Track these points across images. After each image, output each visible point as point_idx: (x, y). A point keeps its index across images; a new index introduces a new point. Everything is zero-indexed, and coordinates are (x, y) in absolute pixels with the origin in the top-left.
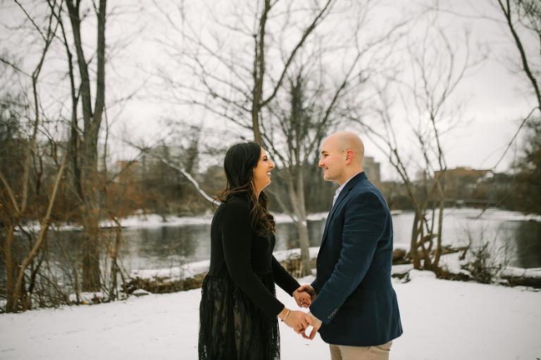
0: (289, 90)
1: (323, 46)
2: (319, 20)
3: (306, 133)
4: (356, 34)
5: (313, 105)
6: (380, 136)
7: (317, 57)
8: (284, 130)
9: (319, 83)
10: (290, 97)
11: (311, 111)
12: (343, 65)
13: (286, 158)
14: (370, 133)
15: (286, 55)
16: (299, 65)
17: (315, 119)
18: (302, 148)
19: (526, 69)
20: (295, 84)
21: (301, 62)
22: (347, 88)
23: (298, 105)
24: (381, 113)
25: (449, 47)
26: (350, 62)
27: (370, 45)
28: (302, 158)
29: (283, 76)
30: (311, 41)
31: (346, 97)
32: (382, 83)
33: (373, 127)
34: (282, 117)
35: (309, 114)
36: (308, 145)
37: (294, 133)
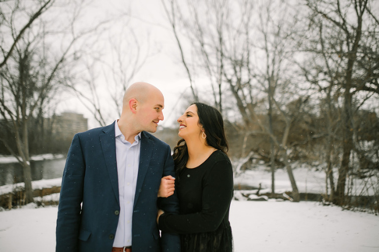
0: (18, 60)
1: (46, 30)
2: (44, 9)
3: (31, 94)
4: (72, 24)
5: (38, 73)
6: (88, 99)
7: (41, 38)
8: (12, 91)
9: (42, 57)
10: (18, 65)
11: (36, 77)
12: (62, 46)
13: (15, 113)
14: (80, 97)
15: (16, 33)
16: (27, 41)
17: (39, 84)
18: (28, 105)
19: (183, 61)
20: (23, 56)
21: (28, 40)
22: (64, 63)
23: (25, 72)
24: (89, 83)
25: (136, 42)
26: (67, 44)
27: (82, 33)
29: (12, 48)
30: (37, 25)
31: (63, 69)
32: (91, 62)
33: (83, 93)
34: (11, 81)
35: (34, 80)
36: (33, 104)
37: (21, 93)
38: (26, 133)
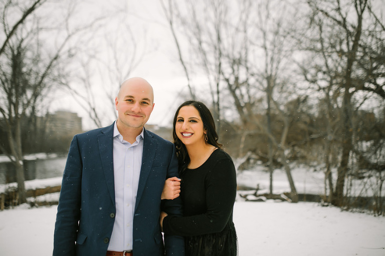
0: (10, 56)
1: (40, 26)
2: (37, 5)
3: (24, 92)
4: (67, 20)
5: (31, 70)
6: (83, 97)
7: (35, 34)
8: (5, 88)
9: (36, 53)
10: (10, 62)
11: (29, 74)
12: (56, 43)
13: (7, 111)
14: (76, 95)
15: (8, 28)
16: (20, 38)
17: (32, 81)
18: (21, 103)
19: (181, 59)
20: (16, 53)
21: (21, 35)
22: (59, 60)
23: (18, 69)
24: (84, 80)
25: (133, 39)
27: (77, 30)
28: (20, 111)
29: (5, 45)
30: (30, 20)
31: (57, 67)
32: (86, 59)
34: (4, 78)
35: (27, 77)
36: (25, 102)
37: (14, 91)
38: (19, 132)
